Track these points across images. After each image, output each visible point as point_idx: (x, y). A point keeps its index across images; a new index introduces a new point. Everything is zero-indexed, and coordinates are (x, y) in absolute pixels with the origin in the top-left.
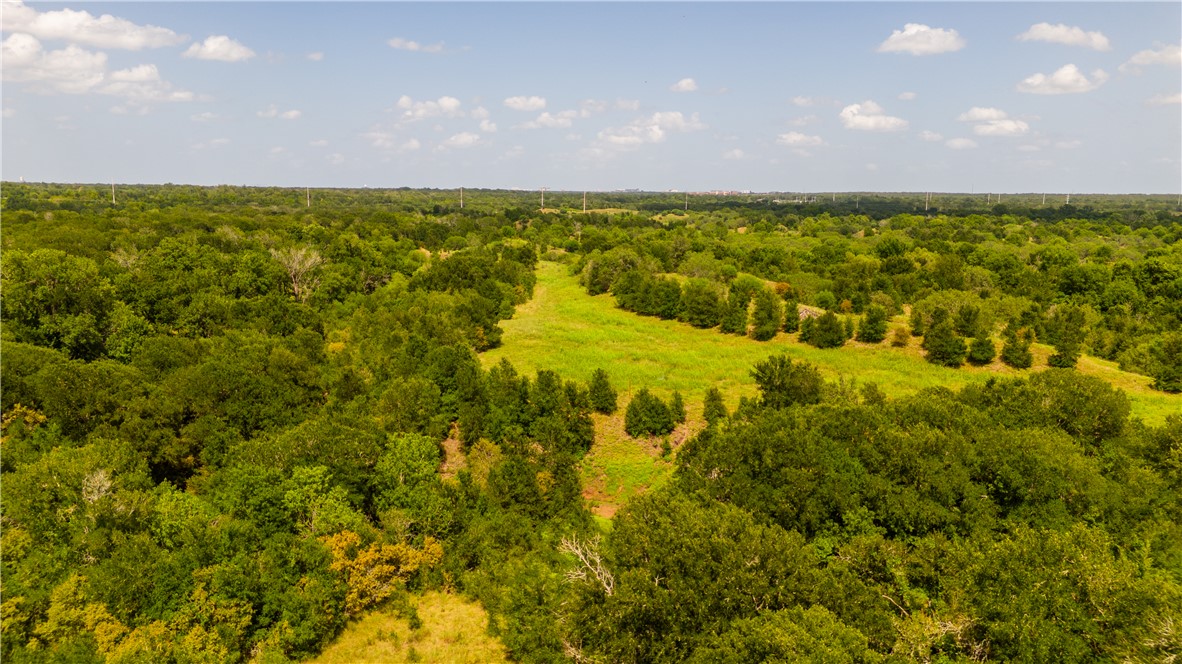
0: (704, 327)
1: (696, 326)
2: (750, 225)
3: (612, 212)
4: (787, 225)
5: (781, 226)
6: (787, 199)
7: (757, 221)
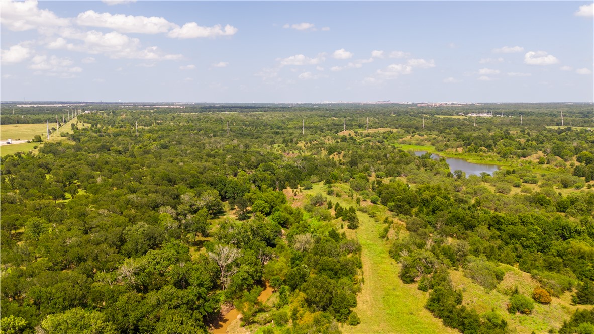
2: (465, 147)
3: (382, 130)
4: (487, 147)
5: (483, 148)
6: (476, 113)
7: (469, 144)
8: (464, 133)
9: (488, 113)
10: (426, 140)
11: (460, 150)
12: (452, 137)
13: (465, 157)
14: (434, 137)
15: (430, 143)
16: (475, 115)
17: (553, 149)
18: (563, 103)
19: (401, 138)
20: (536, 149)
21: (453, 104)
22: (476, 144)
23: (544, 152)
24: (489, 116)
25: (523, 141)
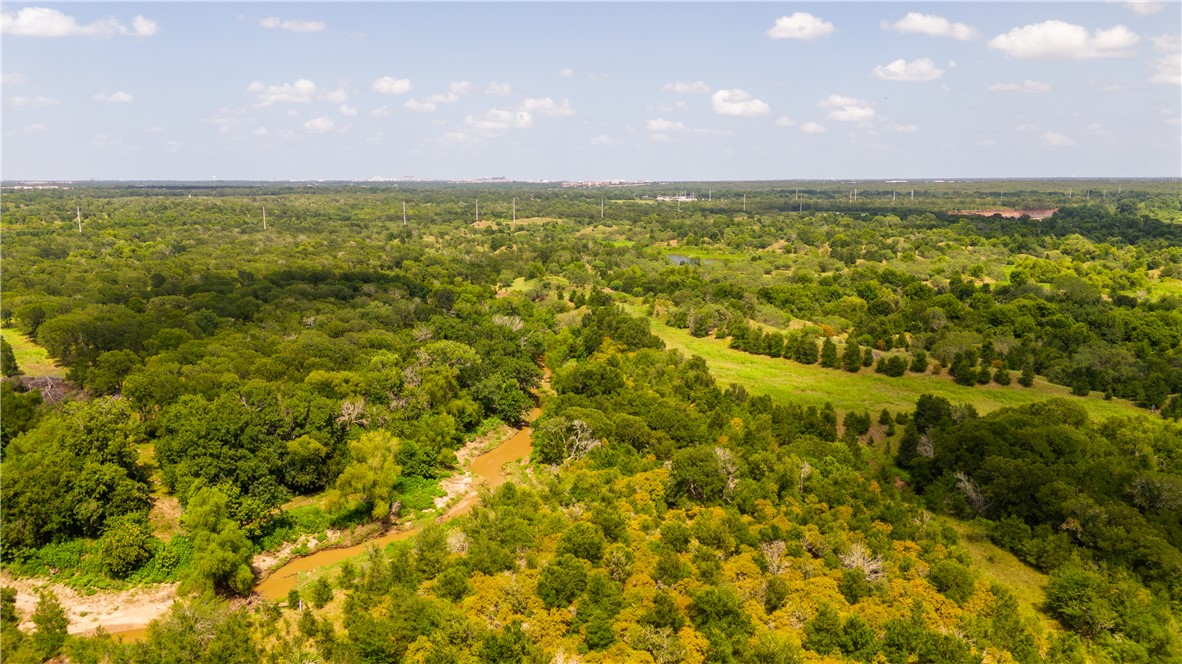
0: (809, 363)
1: (805, 363)
2: (680, 238)
3: (539, 221)
4: (711, 238)
5: (706, 239)
6: (668, 195)
7: (686, 235)
8: (671, 221)
9: (688, 195)
10: (618, 232)
11: (674, 243)
12: (656, 226)
13: (683, 253)
14: (628, 227)
15: (624, 237)
16: (667, 199)
17: (799, 235)
18: (794, 181)
19: (578, 231)
20: (776, 238)
21: (621, 183)
22: (695, 233)
23: (788, 240)
24: (690, 200)
25: (756, 228)
